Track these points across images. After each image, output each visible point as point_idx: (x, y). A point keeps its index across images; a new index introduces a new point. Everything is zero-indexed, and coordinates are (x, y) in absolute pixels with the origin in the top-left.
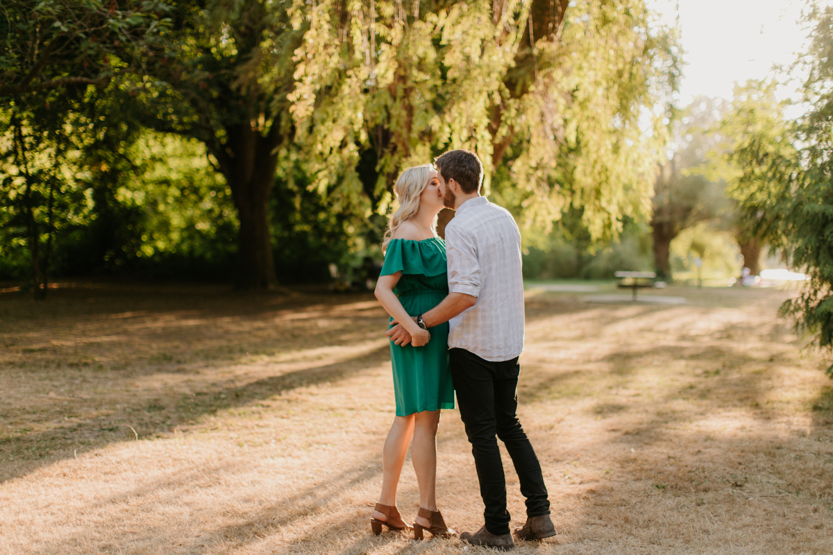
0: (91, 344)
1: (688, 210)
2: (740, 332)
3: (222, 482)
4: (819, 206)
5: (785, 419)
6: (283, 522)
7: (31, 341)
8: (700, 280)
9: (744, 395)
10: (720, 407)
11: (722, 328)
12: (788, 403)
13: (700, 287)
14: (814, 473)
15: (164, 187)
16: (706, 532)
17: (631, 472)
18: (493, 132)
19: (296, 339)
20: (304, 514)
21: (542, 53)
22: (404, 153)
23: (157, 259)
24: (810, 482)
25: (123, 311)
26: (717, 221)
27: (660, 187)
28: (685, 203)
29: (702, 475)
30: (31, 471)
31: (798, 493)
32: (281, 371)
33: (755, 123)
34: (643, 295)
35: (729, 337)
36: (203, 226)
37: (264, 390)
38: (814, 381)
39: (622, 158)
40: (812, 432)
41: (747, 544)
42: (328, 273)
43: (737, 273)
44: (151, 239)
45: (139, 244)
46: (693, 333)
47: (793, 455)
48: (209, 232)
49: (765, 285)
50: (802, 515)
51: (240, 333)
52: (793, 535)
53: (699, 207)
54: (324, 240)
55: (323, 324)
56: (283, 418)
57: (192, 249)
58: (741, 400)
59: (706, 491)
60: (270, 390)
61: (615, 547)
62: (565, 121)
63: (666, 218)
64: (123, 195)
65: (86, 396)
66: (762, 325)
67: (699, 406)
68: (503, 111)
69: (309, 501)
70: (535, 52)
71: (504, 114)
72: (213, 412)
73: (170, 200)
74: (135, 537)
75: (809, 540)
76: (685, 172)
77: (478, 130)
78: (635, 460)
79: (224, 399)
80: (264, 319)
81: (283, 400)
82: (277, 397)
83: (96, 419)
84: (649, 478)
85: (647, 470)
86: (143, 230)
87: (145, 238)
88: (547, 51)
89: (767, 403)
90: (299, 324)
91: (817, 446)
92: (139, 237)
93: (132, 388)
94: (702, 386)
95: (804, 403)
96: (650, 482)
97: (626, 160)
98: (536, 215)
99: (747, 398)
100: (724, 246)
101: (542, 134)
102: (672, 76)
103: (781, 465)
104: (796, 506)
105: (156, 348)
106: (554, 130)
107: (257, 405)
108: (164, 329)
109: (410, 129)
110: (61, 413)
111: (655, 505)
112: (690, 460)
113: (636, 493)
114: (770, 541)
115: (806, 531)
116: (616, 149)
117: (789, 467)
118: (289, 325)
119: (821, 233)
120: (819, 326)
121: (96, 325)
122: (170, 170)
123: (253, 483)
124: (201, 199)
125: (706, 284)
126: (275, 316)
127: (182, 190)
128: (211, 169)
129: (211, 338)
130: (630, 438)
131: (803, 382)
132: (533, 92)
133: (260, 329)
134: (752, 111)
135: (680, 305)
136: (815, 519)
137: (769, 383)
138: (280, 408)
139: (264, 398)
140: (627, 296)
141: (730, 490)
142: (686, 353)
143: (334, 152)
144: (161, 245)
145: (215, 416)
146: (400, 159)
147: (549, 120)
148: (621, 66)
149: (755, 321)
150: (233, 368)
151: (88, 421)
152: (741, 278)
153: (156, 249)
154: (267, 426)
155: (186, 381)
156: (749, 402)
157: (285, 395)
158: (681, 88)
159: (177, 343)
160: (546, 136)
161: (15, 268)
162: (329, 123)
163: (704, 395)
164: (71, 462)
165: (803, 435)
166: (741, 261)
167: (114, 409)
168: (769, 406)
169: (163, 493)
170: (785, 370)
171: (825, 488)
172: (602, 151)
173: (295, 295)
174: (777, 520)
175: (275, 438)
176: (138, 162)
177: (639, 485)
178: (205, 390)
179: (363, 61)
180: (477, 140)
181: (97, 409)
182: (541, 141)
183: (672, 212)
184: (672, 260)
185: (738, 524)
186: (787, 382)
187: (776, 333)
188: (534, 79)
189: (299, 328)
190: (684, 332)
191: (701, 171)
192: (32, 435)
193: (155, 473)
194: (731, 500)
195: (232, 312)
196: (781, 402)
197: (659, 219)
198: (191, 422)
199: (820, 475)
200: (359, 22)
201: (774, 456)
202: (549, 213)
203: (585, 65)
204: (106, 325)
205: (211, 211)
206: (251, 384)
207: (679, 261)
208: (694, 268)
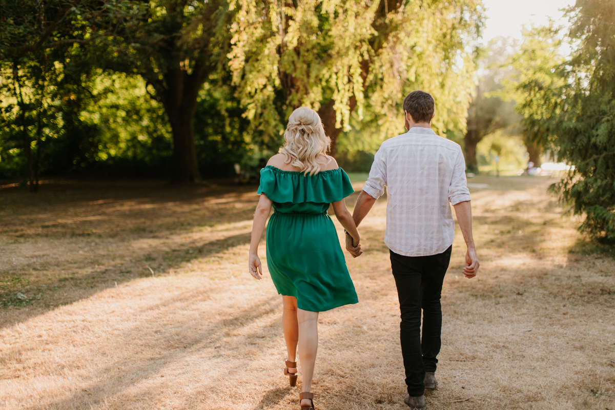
0: (85, 222)
1: (489, 121)
2: (525, 207)
3: (211, 298)
4: (573, 123)
5: (551, 258)
6: (257, 317)
7: (42, 220)
8: (498, 171)
9: (525, 245)
10: (510, 252)
11: (513, 204)
12: (553, 249)
13: (498, 176)
14: (565, 287)
15: (114, 110)
16: (501, 317)
17: (456, 288)
18: (364, 79)
19: (222, 216)
20: (267, 313)
21: (391, 21)
22: (304, 92)
23: (110, 162)
24: (563, 292)
25: (97, 199)
26: (510, 129)
28: (487, 116)
29: (499, 289)
30: (91, 295)
31: (555, 298)
32: (223, 236)
33: (536, 60)
35: (518, 210)
36: (142, 138)
37: (215, 247)
38: (571, 236)
39: (446, 92)
40: (567, 266)
41: (524, 322)
42: (234, 170)
43: (525, 166)
44: (105, 147)
45: (97, 151)
46: (493, 208)
47: (554, 278)
48: (147, 142)
49: (544, 174)
50: (556, 308)
51: (183, 213)
52: (551, 318)
53: (497, 119)
54: (230, 147)
55: (239, 206)
56: (233, 263)
57: (135, 155)
58: (524, 248)
59: (501, 297)
60: (220, 247)
61: (449, 325)
62: (408, 66)
63: (474, 127)
64: (84, 116)
65: (103, 253)
66: (540, 202)
67: (497, 252)
68: (370, 64)
69: (267, 307)
70: (387, 21)
71: (372, 66)
72: (188, 261)
73: (119, 120)
74: (172, 326)
75: (559, 320)
76: (487, 95)
77: (354, 76)
78: (458, 282)
79: (192, 254)
80: (197, 203)
81: (230, 254)
82: (226, 251)
83: (115, 266)
84: (467, 291)
85: (466, 287)
86: (99, 141)
87: (100, 147)
88: (395, 20)
89: (541, 249)
90: (223, 206)
91: (568, 273)
92: (97, 147)
93: (130, 248)
94: (499, 241)
95: (563, 249)
96: (468, 293)
97: (449, 93)
98: (388, 129)
99: (528, 247)
100: (515, 147)
101: (392, 75)
102: (477, 27)
103: (546, 284)
104: (553, 304)
105: (130, 223)
106: (400, 73)
107: (214, 257)
108: (130, 211)
109: (308, 76)
110: (92, 263)
111: (471, 305)
112: (491, 281)
113: (460, 299)
114: (537, 321)
115: (558, 316)
116: (442, 86)
117: (551, 284)
118: (216, 207)
119: (574, 141)
120: (574, 200)
121: (83, 209)
122: (119, 98)
123: (230, 298)
124: (141, 118)
125: (502, 174)
126: (203, 201)
127: (128, 112)
128: (148, 97)
129: (165, 217)
130: (454, 270)
131: (564, 237)
132: (385, 48)
133: (196, 210)
134: (533, 51)
135: (484, 189)
136: (563, 310)
137: (542, 238)
138: (230, 258)
139: (218, 252)
141: (515, 296)
142: (489, 220)
143: (258, 91)
144: (113, 152)
145: (191, 263)
146: (302, 95)
147: (396, 66)
148: (444, 30)
149: (536, 199)
150: (190, 235)
151: (111, 268)
152: (527, 169)
153: (109, 154)
154: (226, 268)
155: (164, 243)
156: (529, 249)
157: (231, 250)
158: (483, 35)
159: (143, 220)
160: (394, 77)
161: (9, 170)
162: (255, 73)
163: (501, 245)
164: (113, 290)
165: (561, 267)
166: (527, 158)
167: (125, 260)
168: (541, 251)
169: (178, 304)
170: (553, 230)
171: (571, 295)
172: (433, 87)
173: (214, 187)
174: (541, 312)
175: (233, 275)
176: (95, 92)
177: (461, 295)
178: (177, 248)
179: (278, 32)
180: (353, 83)
181: (113, 260)
182: (391, 80)
183: (477, 123)
184: (478, 157)
185: (519, 313)
186: (554, 237)
187: (550, 207)
188: (386, 39)
189: (222, 209)
190: (487, 207)
191: (498, 94)
192: (79, 276)
193: (167, 295)
194: (516, 301)
195: (173, 199)
196: (549, 249)
198: (176, 267)
199: (570, 288)
200: (275, 7)
201: (543, 278)
202: (397, 129)
203: (421, 29)
204: (89, 209)
205: (147, 127)
206: (206, 245)
207: (483, 158)
208: (494, 162)
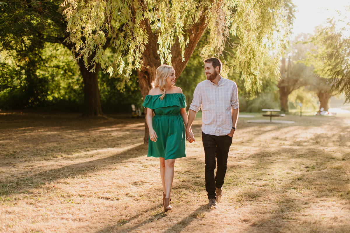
1: (296, 81)
8: (301, 112)
13: (301, 116)
15: (57, 69)
26: (309, 86)
27: (283, 70)
28: (295, 78)
34: (275, 120)
35: (317, 143)
42: (132, 108)
43: (318, 110)
44: (52, 93)
45: (47, 95)
49: (330, 115)
53: (301, 79)
57: (70, 98)
63: (286, 84)
64: (39, 73)
76: (295, 62)
87: (49, 92)
92: (47, 92)
100: (312, 97)
102: (289, 18)
122: (60, 61)
124: (74, 74)
125: (304, 114)
135: (292, 125)
140: (267, 120)
144: (56, 95)
152: (320, 112)
153: (54, 97)
176: (44, 58)
183: (288, 82)
184: (288, 103)
191: (302, 61)
197: (282, 85)
207: (292, 104)
208: (299, 107)
